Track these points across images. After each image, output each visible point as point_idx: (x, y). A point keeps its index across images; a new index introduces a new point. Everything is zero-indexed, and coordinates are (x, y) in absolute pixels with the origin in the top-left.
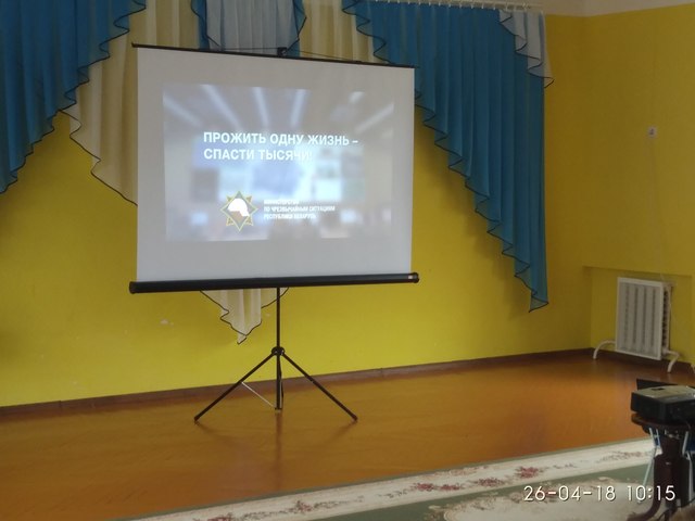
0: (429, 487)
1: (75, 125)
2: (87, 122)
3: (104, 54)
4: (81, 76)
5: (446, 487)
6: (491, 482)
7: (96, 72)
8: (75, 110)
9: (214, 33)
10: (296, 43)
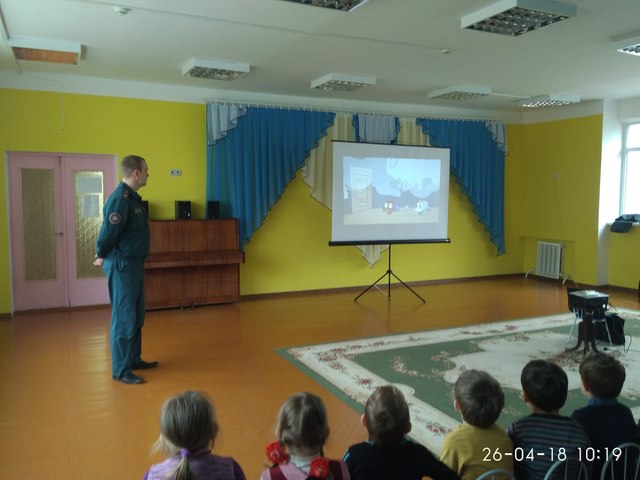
0: (467, 333)
1: (304, 175)
2: (309, 174)
3: (316, 145)
4: (307, 154)
5: (475, 333)
6: (495, 332)
7: (313, 152)
8: (304, 168)
9: (361, 135)
10: (396, 138)
